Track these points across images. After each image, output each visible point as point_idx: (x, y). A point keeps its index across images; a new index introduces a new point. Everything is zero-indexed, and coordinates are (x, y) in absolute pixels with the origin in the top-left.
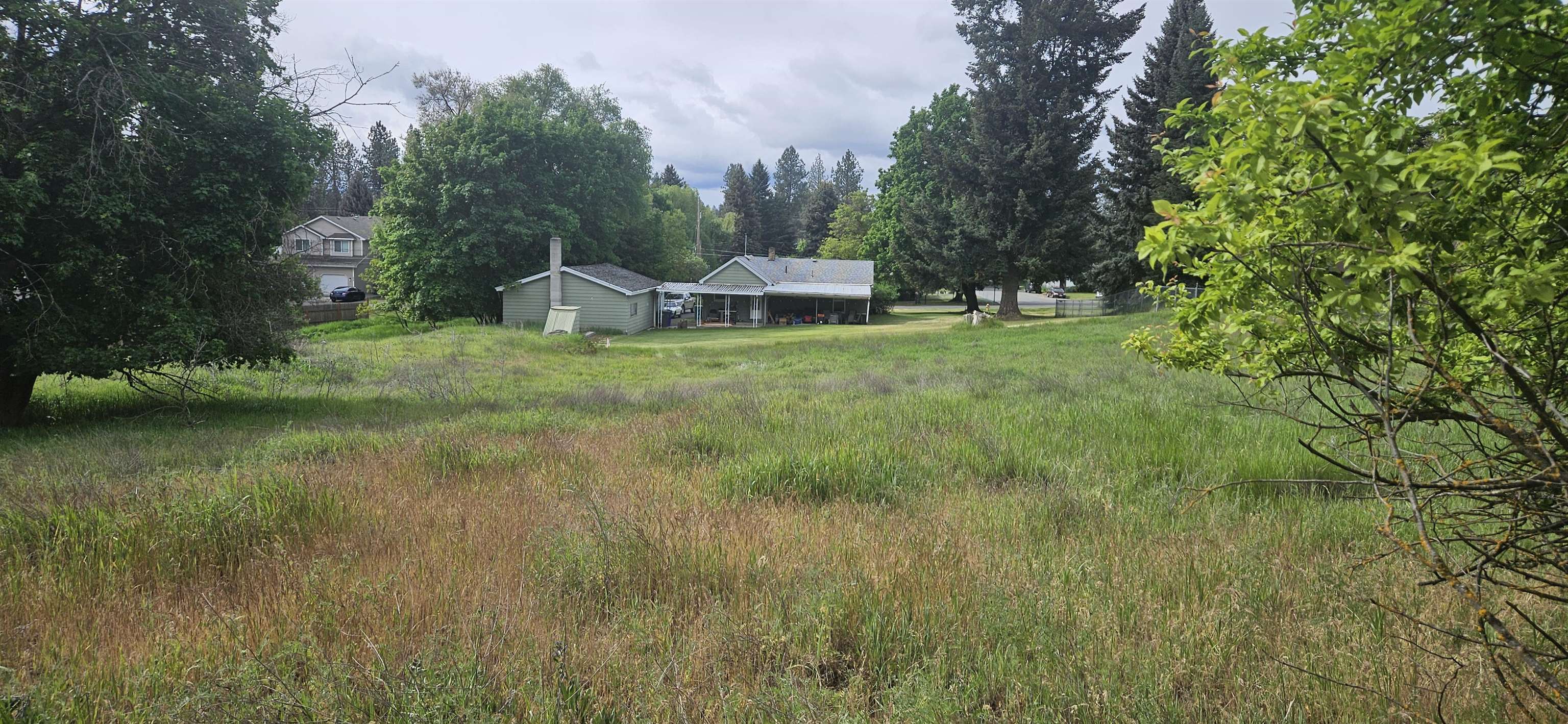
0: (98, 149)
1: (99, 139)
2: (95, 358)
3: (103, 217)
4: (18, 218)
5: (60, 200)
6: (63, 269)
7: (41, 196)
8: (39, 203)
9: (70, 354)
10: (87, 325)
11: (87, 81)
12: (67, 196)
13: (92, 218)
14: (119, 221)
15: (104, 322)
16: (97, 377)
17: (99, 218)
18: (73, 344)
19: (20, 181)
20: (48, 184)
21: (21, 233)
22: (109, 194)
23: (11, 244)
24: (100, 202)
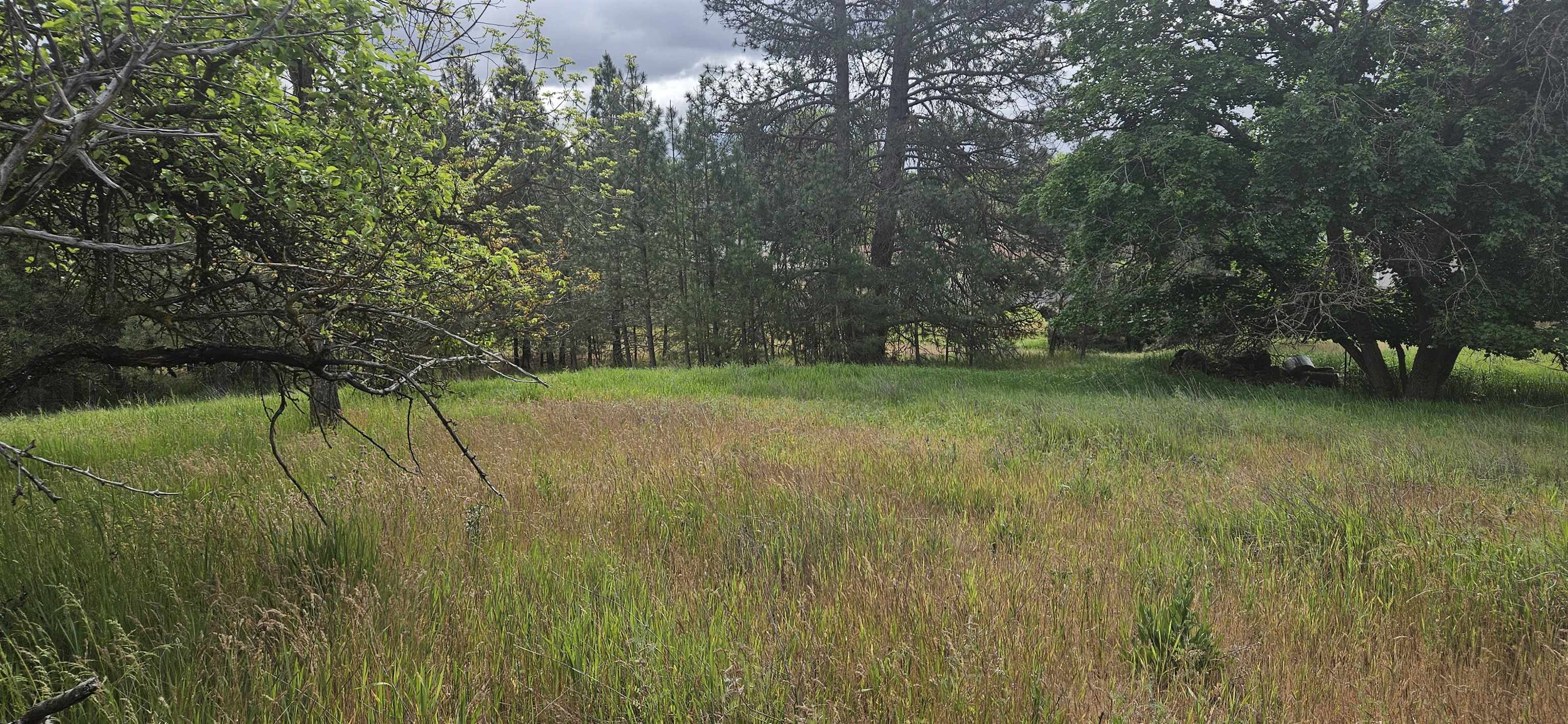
0: (1544, 103)
1: (1545, 94)
2: (1517, 336)
3: (1542, 180)
4: (1449, 186)
5: (1498, 165)
6: (1492, 241)
7: (1475, 162)
8: (1472, 169)
9: (1489, 330)
10: (1513, 301)
11: (1540, 30)
12: (1506, 160)
13: (1530, 182)
14: (1560, 184)
15: (1531, 298)
16: (1518, 357)
17: (1538, 182)
18: (1495, 320)
19: (1457, 148)
20: (1487, 148)
21: (1450, 202)
22: (1554, 155)
23: (1438, 213)
24: (1540, 164)
